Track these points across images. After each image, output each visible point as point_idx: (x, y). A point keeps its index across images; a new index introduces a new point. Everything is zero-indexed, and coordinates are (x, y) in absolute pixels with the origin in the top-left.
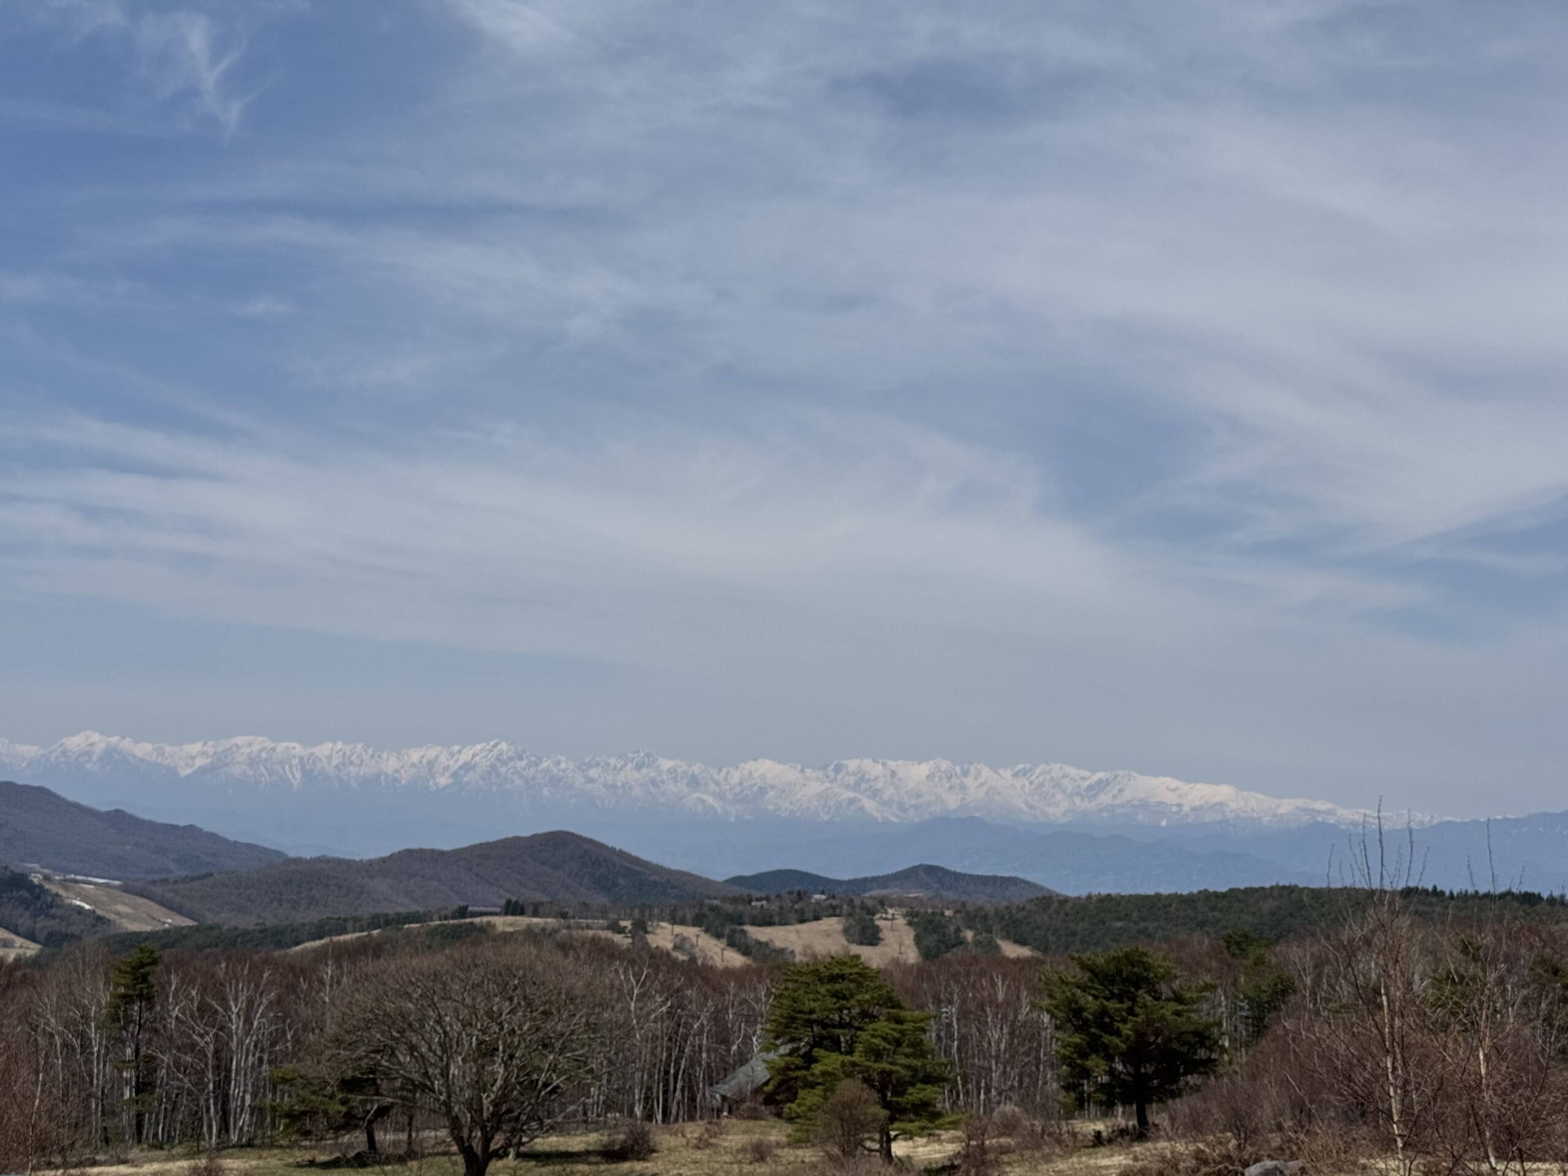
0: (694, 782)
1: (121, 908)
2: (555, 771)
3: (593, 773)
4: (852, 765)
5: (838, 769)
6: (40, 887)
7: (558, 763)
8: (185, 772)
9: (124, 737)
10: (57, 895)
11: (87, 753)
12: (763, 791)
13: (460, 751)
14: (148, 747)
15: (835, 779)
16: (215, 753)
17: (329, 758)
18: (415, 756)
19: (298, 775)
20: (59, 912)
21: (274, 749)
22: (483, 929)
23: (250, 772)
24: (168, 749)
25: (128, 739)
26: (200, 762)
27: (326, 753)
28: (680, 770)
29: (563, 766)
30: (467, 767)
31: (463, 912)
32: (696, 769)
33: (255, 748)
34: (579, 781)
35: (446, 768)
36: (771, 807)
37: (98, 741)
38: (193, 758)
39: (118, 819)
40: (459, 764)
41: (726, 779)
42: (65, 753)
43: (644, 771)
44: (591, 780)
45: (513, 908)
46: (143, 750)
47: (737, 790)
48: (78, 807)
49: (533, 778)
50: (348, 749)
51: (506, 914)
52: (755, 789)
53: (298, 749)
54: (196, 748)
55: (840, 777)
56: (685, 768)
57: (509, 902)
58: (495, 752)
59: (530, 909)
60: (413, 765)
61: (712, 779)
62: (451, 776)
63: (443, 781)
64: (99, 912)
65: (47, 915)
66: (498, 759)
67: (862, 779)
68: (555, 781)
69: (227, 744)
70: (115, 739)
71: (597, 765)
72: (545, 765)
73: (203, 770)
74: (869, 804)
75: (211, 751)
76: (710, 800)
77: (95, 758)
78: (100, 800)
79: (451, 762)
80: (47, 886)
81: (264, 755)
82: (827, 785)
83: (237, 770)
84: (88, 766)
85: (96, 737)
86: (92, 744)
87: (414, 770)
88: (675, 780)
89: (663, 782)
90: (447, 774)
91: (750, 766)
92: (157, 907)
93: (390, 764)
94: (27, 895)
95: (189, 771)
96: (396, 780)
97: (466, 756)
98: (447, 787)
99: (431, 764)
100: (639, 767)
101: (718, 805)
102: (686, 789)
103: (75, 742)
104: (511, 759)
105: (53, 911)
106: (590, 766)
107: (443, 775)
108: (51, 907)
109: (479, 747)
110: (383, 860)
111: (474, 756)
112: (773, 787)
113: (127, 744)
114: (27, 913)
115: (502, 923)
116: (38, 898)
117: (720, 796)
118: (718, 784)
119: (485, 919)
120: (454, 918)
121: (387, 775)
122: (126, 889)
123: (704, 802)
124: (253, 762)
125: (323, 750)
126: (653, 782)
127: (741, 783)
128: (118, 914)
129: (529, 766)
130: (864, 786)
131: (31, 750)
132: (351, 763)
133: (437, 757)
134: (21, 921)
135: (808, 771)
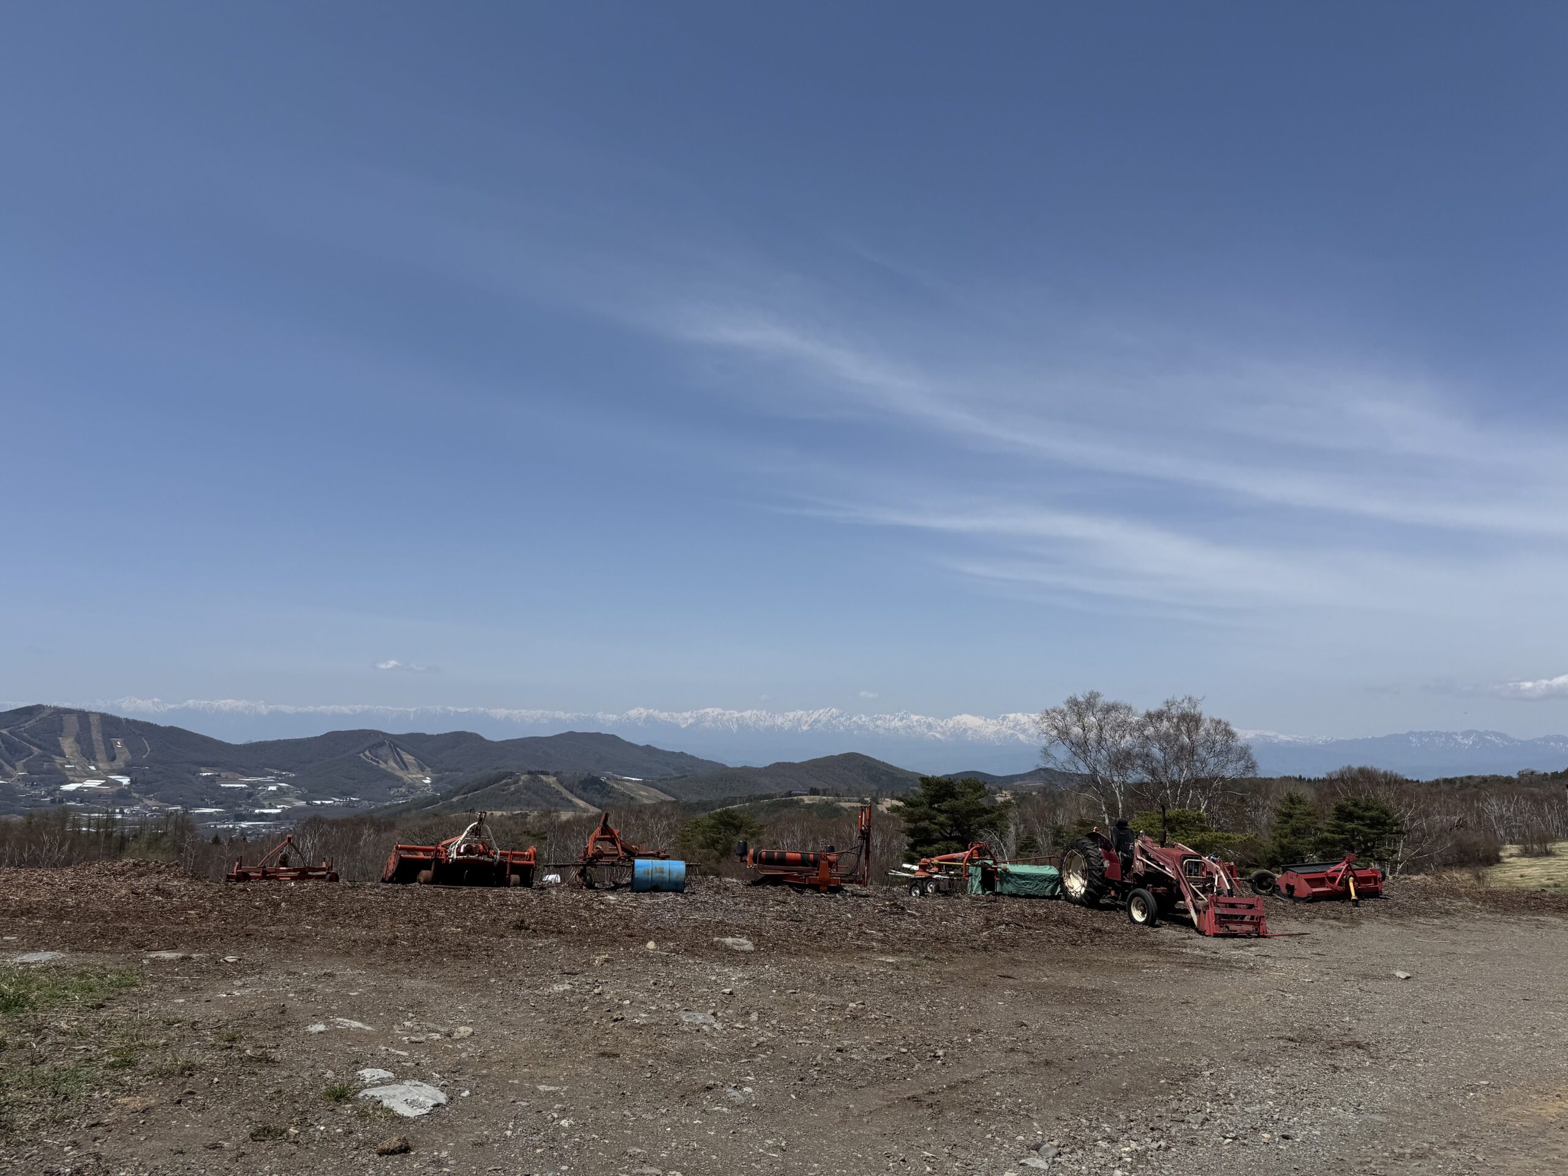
0: (930, 727)
1: (642, 793)
2: (860, 722)
3: (879, 723)
4: (1012, 716)
5: (1004, 719)
6: (605, 783)
7: (861, 718)
8: (684, 726)
9: (655, 710)
10: (613, 787)
11: (639, 718)
12: (965, 730)
13: (812, 713)
14: (666, 714)
15: (1003, 724)
16: (697, 717)
17: (750, 717)
18: (791, 715)
19: (736, 727)
20: (614, 795)
21: (724, 714)
22: (797, 802)
23: (713, 726)
24: (675, 715)
25: (657, 711)
26: (690, 721)
27: (749, 715)
28: (922, 721)
29: (864, 719)
30: (817, 721)
31: (790, 794)
32: (930, 720)
33: (716, 713)
34: (871, 726)
35: (806, 722)
36: (970, 739)
37: (643, 712)
38: (687, 719)
39: (649, 750)
40: (812, 720)
41: (945, 724)
42: (628, 718)
43: (904, 721)
44: (877, 726)
45: (814, 792)
46: (664, 715)
47: (952, 730)
48: (630, 744)
49: (849, 726)
50: (758, 713)
51: (811, 795)
52: (961, 730)
53: (736, 715)
54: (687, 714)
55: (1005, 723)
56: (925, 719)
57: (812, 789)
58: (830, 713)
59: (822, 792)
60: (790, 721)
61: (939, 725)
62: (809, 725)
63: (805, 728)
64: (632, 795)
65: (608, 797)
66: (831, 716)
67: (1017, 723)
68: (860, 727)
69: (702, 711)
70: (651, 711)
71: (881, 718)
72: (854, 719)
73: (691, 725)
74: (1022, 737)
75: (695, 715)
76: (938, 735)
77: (642, 720)
78: (640, 741)
79: (809, 719)
80: (608, 782)
81: (719, 717)
82: (999, 727)
83: (707, 725)
84: (639, 724)
85: (642, 710)
86: (641, 714)
87: (790, 723)
88: (920, 726)
89: (914, 727)
90: (807, 725)
91: (958, 718)
92: (659, 792)
93: (779, 720)
94: (599, 787)
95: (685, 726)
96: (781, 728)
97: (815, 716)
98: (806, 731)
99: (799, 720)
100: (901, 720)
101: (942, 738)
102: (926, 731)
103: (633, 713)
104: (837, 717)
105: (610, 795)
106: (877, 719)
107: (804, 725)
108: (610, 792)
109: (821, 711)
110: (766, 768)
111: (820, 715)
112: (970, 728)
113: (656, 713)
114: (599, 796)
115: (807, 800)
116: (604, 789)
117: (943, 734)
118: (942, 727)
119: (800, 797)
120: (786, 797)
121: (778, 726)
122: (644, 783)
123: (935, 737)
124: (714, 720)
125: (747, 714)
126: (909, 727)
127: (954, 727)
128: (641, 795)
129: (846, 720)
130: (1018, 727)
131: (614, 717)
132: (761, 720)
133: (802, 716)
134: (596, 800)
135: (988, 720)
